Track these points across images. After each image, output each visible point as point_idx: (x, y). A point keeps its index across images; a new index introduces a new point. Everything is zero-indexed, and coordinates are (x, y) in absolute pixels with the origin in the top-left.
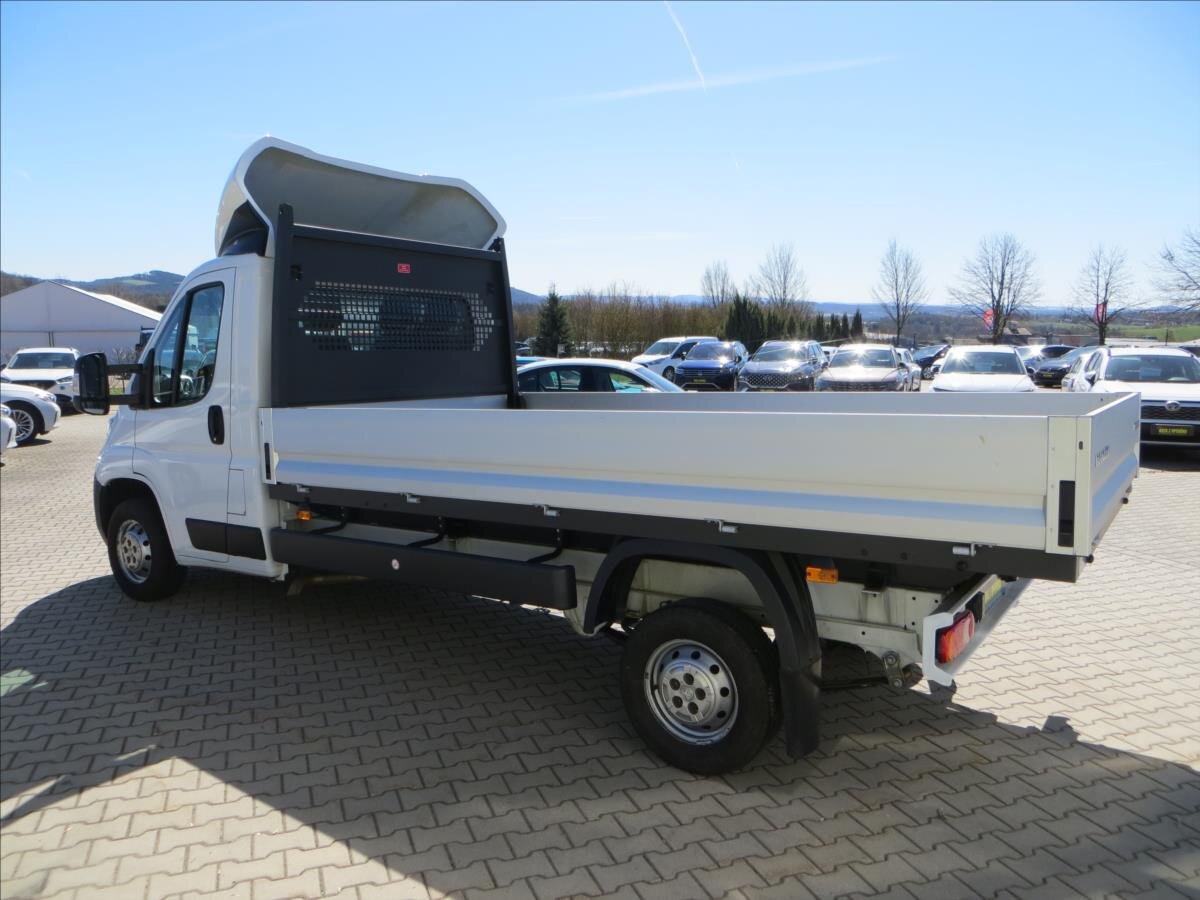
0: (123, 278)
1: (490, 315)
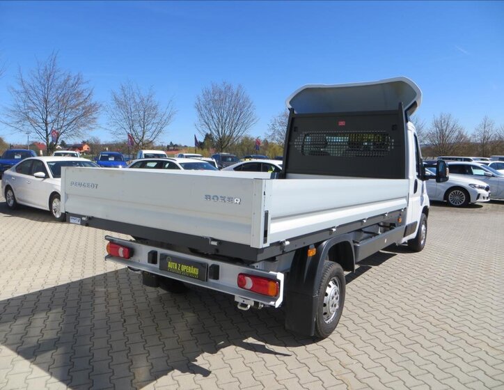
1: (393, 141)
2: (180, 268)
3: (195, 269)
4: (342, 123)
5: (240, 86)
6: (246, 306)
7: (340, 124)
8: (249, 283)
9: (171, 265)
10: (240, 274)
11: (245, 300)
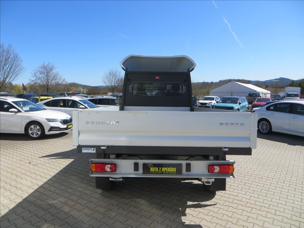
0: (272, 80)
1: (185, 87)
2: (161, 170)
3: (173, 169)
4: (157, 78)
5: (10, 46)
6: (209, 183)
7: (156, 78)
8: (217, 169)
9: (152, 169)
10: (209, 166)
11: (209, 179)
